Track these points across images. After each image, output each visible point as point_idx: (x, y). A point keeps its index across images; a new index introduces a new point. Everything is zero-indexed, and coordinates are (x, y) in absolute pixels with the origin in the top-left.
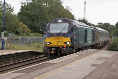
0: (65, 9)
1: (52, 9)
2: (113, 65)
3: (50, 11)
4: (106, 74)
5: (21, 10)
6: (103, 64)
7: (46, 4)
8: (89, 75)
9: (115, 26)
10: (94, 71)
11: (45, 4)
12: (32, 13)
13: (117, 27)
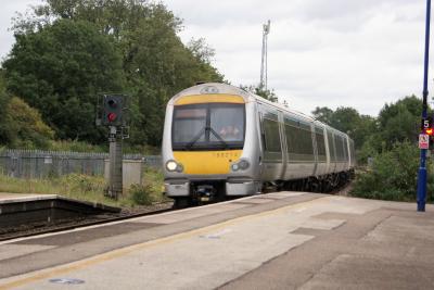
0: (188, 52)
1: (136, 49)
2: (373, 234)
3: (131, 57)
4: (348, 253)
5: (15, 50)
6: (334, 229)
7: (117, 31)
8: (286, 253)
9: (379, 120)
10: (303, 245)
11: (111, 31)
12: (61, 62)
13: (384, 124)
